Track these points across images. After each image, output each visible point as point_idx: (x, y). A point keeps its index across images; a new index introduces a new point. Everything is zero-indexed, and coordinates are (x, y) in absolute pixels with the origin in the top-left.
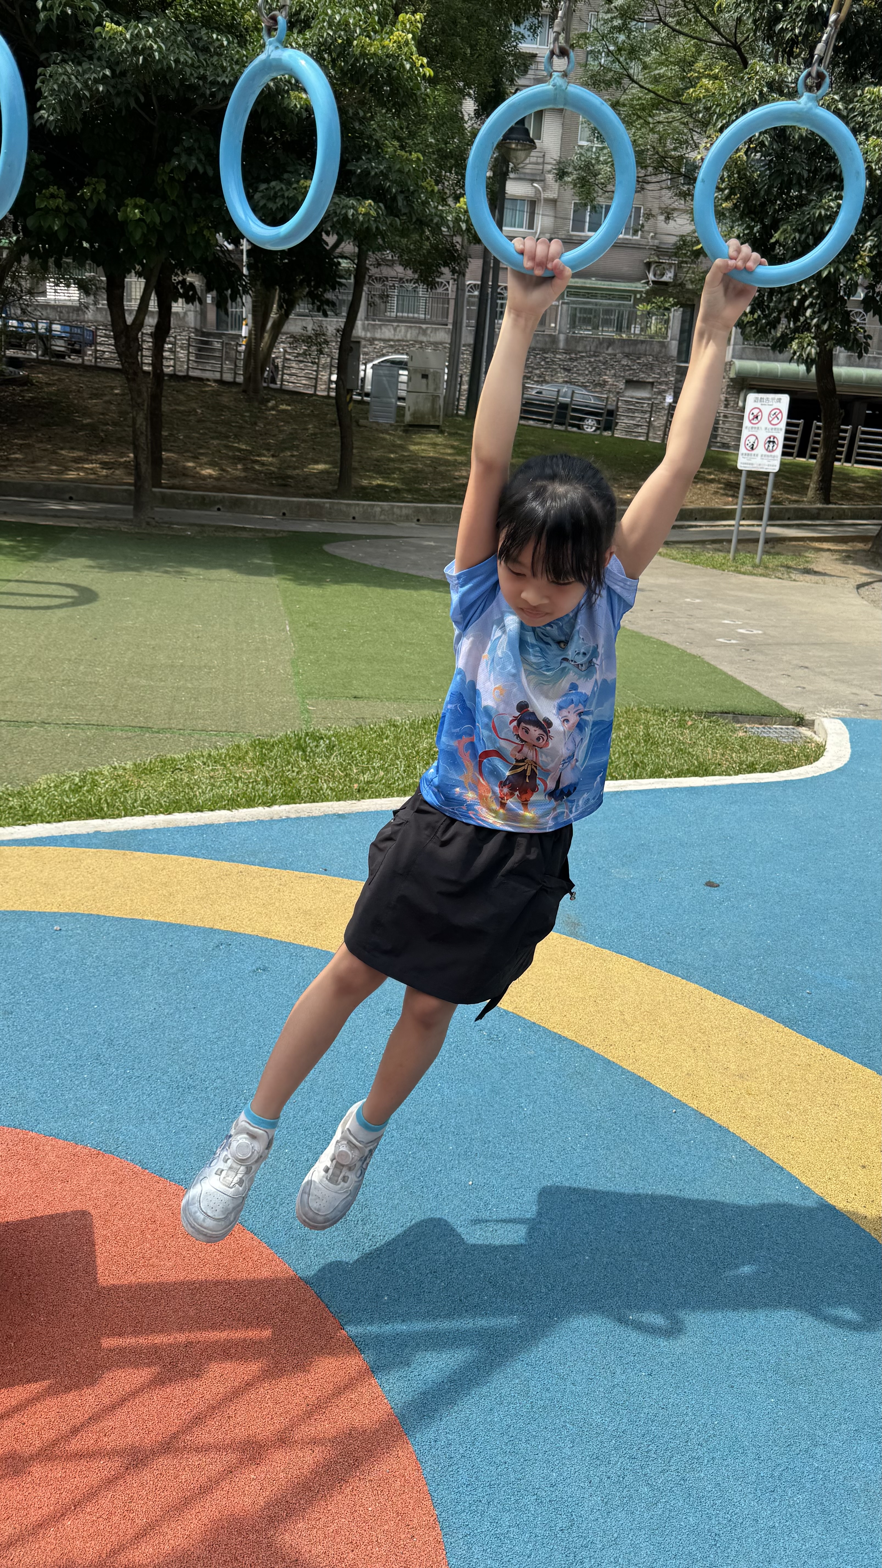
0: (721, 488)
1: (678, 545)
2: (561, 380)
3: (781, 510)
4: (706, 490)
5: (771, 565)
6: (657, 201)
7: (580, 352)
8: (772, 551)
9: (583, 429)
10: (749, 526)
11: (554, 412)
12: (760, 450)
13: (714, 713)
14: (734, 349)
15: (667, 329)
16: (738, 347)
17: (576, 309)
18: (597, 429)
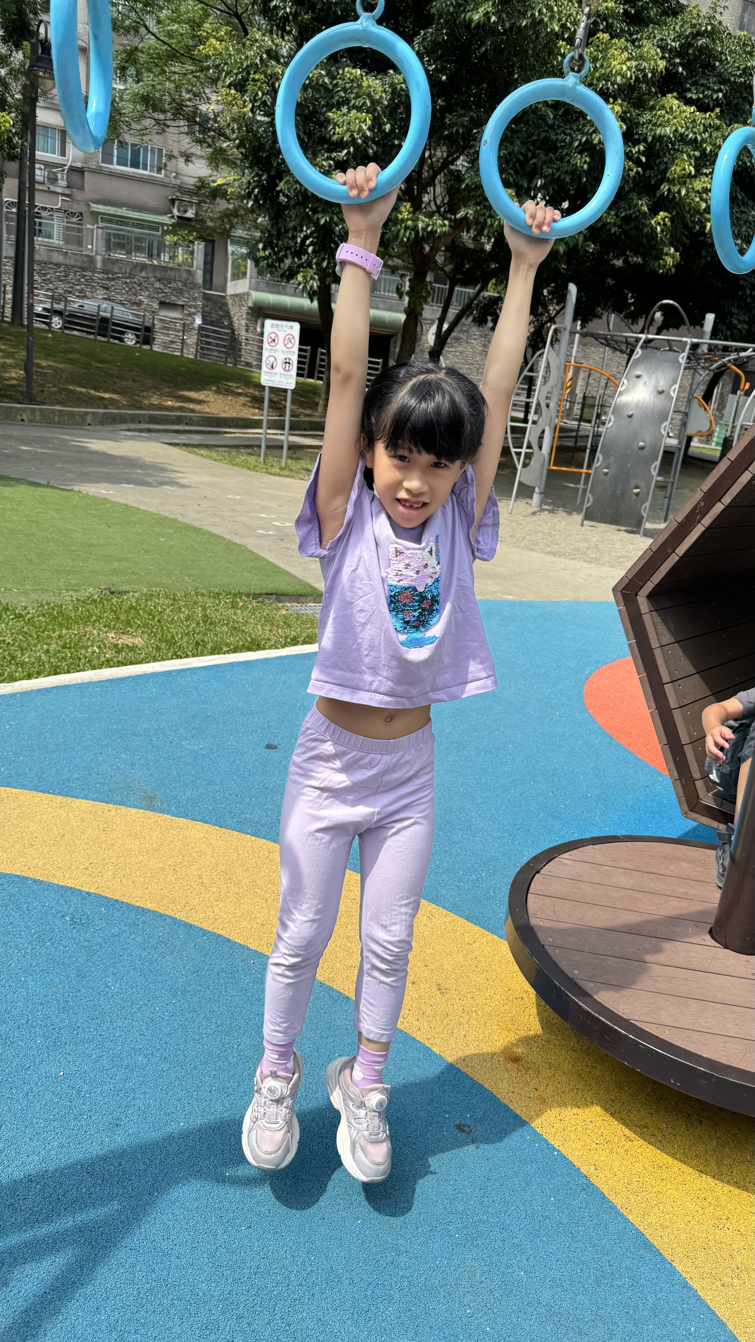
0: (248, 401)
1: (217, 449)
2: (100, 297)
3: (298, 422)
4: (236, 402)
5: (294, 468)
6: (176, 144)
7: (116, 273)
8: (294, 456)
9: (124, 342)
10: (274, 434)
11: (96, 324)
12: (279, 369)
13: (260, 595)
14: (250, 282)
15: (192, 259)
16: (253, 280)
17: (110, 234)
18: (137, 342)
